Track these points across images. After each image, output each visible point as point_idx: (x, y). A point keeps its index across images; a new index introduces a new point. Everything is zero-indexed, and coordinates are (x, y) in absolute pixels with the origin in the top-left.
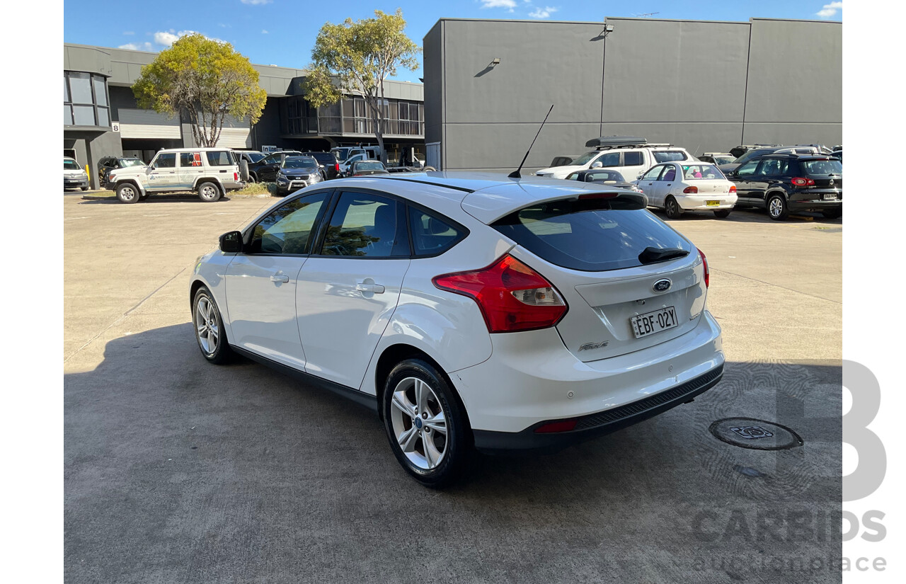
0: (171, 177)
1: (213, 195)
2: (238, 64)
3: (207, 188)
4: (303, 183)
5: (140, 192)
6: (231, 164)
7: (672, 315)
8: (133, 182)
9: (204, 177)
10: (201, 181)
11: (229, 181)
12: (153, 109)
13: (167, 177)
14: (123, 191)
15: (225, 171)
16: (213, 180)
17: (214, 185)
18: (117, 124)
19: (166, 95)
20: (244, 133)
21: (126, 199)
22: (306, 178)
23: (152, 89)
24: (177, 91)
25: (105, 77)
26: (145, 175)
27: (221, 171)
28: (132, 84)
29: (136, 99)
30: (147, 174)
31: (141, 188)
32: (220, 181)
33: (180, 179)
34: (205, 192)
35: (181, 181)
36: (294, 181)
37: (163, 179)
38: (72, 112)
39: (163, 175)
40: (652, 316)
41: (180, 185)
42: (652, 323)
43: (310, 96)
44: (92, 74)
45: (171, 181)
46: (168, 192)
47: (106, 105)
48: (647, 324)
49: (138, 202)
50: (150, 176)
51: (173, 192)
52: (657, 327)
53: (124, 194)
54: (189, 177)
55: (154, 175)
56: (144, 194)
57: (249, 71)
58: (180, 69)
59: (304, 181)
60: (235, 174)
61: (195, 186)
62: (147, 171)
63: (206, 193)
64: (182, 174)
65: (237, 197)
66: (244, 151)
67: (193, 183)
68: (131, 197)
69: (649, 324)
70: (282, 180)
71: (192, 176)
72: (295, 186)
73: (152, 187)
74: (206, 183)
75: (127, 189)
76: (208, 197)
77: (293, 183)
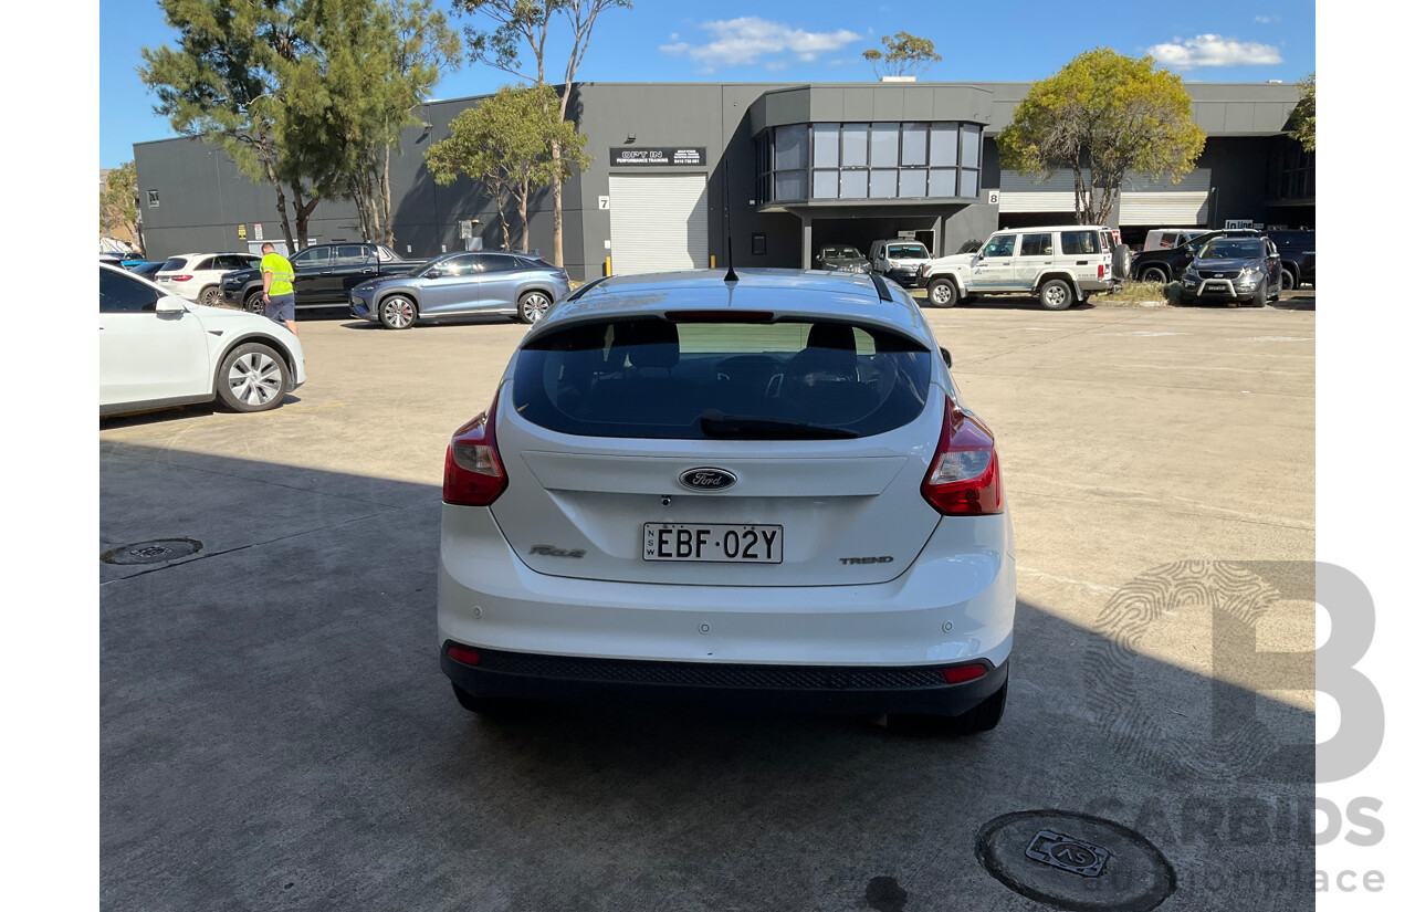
0: (1004, 271)
1: (1062, 300)
2: (1152, 90)
3: (1055, 288)
4: (1226, 285)
5: (958, 291)
6: (1097, 251)
7: (769, 542)
8: (951, 277)
9: (1051, 271)
10: (1047, 278)
11: (1089, 278)
12: (1014, 168)
13: (998, 271)
14: (936, 290)
15: (1085, 263)
16: (1064, 277)
17: (1066, 285)
18: (996, 192)
19: (1033, 147)
20: (1195, 200)
21: (940, 301)
22: (1233, 275)
23: (1014, 139)
24: (1052, 139)
25: (981, 126)
26: (968, 267)
27: (1079, 263)
28: (997, 133)
29: (1001, 155)
30: (972, 266)
31: (961, 286)
32: (1074, 278)
33: (1017, 274)
34: (1049, 294)
35: (1017, 278)
36: (1211, 280)
37: (991, 274)
38: (928, 178)
39: (995, 268)
40: (708, 532)
41: (1015, 283)
42: (700, 542)
43: (1300, 132)
44: (961, 124)
45: (1004, 277)
46: (1002, 293)
47: (976, 167)
48: (688, 543)
49: (954, 306)
50: (975, 268)
51: (1009, 293)
52: (711, 551)
53: (938, 294)
54: (1029, 271)
55: (981, 268)
56: (963, 296)
57: (1172, 98)
58: (1058, 105)
59: (1229, 281)
60: (1101, 268)
61: (1036, 285)
62: (972, 261)
63: (1049, 297)
64: (1019, 267)
65: (1107, 305)
66: (1184, 230)
67: (1035, 280)
68: (947, 299)
69: (694, 543)
70: (1191, 278)
71: (1034, 270)
72: (1211, 288)
73: (976, 285)
74: (1054, 281)
75: (943, 287)
76: (1054, 303)
77: (1207, 284)
